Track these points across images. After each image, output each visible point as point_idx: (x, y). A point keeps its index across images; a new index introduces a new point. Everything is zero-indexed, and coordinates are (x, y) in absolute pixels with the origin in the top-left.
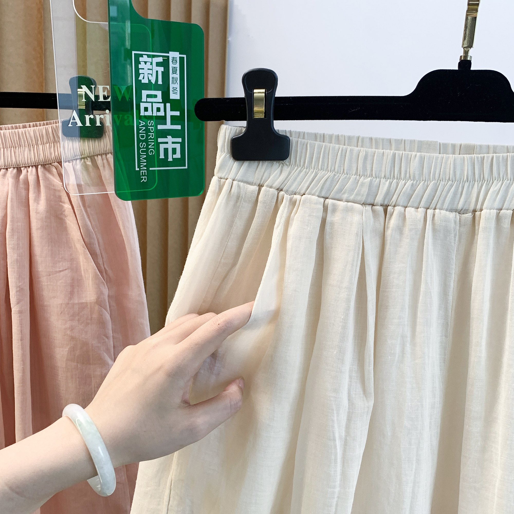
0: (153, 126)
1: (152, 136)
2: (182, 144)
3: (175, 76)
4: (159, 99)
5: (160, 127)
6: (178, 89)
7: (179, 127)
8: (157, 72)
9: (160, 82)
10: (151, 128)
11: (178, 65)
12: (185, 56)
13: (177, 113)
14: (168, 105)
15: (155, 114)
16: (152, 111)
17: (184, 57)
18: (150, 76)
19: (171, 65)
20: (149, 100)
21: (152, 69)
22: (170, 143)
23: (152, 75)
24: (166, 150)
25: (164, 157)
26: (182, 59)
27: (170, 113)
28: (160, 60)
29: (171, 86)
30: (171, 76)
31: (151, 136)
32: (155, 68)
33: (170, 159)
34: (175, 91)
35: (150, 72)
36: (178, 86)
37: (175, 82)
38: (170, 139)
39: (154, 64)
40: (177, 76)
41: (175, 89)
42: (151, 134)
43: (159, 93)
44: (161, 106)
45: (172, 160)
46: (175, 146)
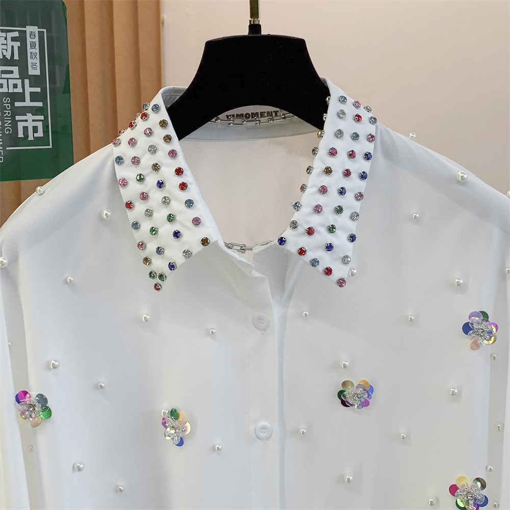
0: (8, 103)
1: (9, 114)
2: (45, 122)
3: (33, 51)
4: (16, 74)
5: (17, 104)
6: (38, 65)
7: (40, 104)
8: (13, 47)
9: (16, 57)
10: (7, 105)
11: (36, 40)
12: (45, 30)
13: (38, 90)
14: (27, 81)
15: (11, 91)
16: (8, 87)
17: (44, 32)
18: (4, 51)
19: (29, 40)
20: (4, 76)
21: (7, 45)
22: (30, 120)
23: (6, 50)
24: (25, 129)
25: (23, 136)
26: (41, 34)
27: (28, 90)
28: (16, 34)
29: (30, 61)
30: (29, 50)
31: (7, 114)
32: (10, 43)
33: (31, 138)
34: (34, 66)
35: (5, 47)
36: (37, 61)
37: (34, 57)
38: (29, 117)
39: (9, 39)
40: (37, 50)
41: (34, 65)
42: (7, 111)
43: (15, 69)
44: (19, 82)
45: (33, 139)
46: (35, 124)
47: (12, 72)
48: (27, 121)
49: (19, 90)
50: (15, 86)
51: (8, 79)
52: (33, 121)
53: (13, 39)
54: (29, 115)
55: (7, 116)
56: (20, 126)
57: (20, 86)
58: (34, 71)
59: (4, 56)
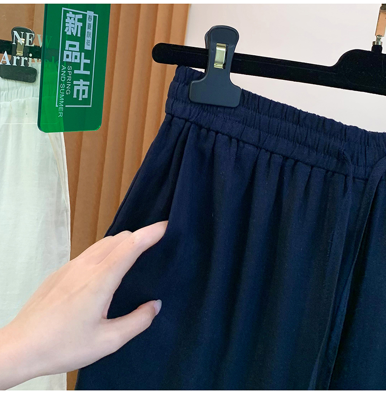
47: (75, 46)
48: (79, 85)
49: (78, 61)
50: (76, 58)
51: (72, 51)
52: (83, 85)
53: (79, 20)
54: (81, 80)
55: (69, 81)
56: (76, 88)
57: (78, 57)
58: (88, 47)
59: (72, 33)
